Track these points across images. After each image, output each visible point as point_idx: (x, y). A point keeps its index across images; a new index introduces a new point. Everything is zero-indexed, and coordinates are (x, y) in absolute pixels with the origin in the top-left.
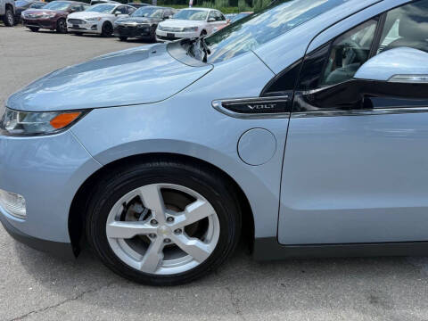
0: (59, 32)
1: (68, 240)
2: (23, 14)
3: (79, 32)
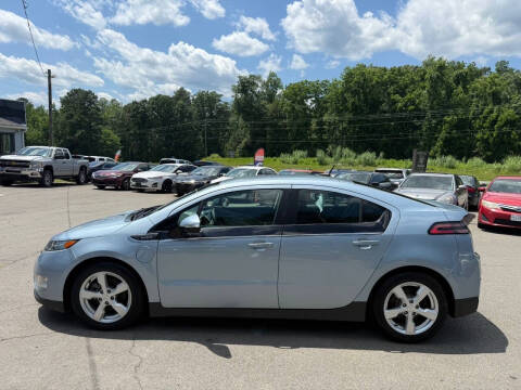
0: (123, 189)
1: (61, 299)
2: (93, 175)
3: (141, 190)
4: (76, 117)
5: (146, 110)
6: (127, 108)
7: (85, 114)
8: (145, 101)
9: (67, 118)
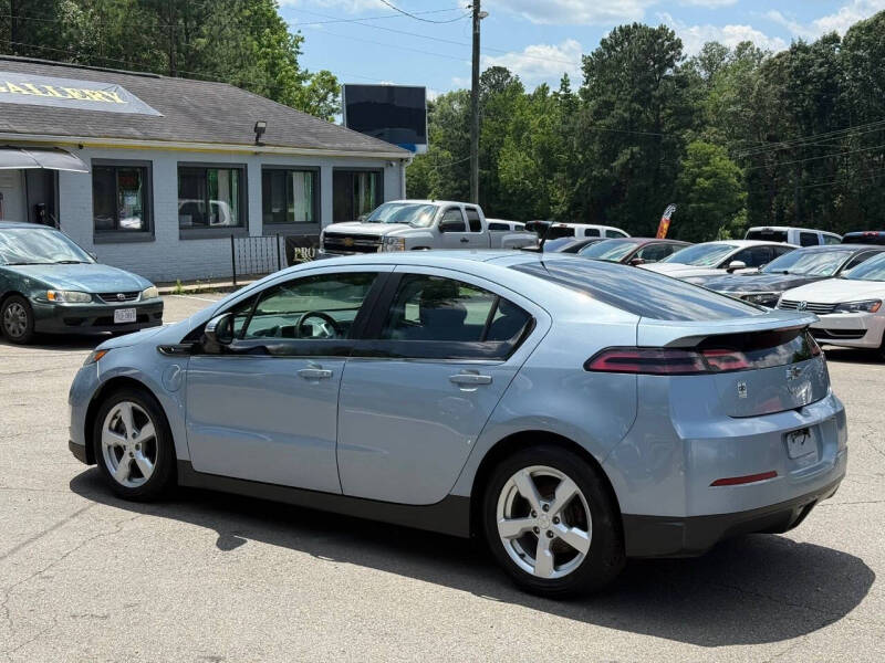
1: (84, 443)
4: (619, 111)
5: (834, 69)
6: (774, 68)
7: (644, 98)
8: (834, 39)
9: (598, 114)
